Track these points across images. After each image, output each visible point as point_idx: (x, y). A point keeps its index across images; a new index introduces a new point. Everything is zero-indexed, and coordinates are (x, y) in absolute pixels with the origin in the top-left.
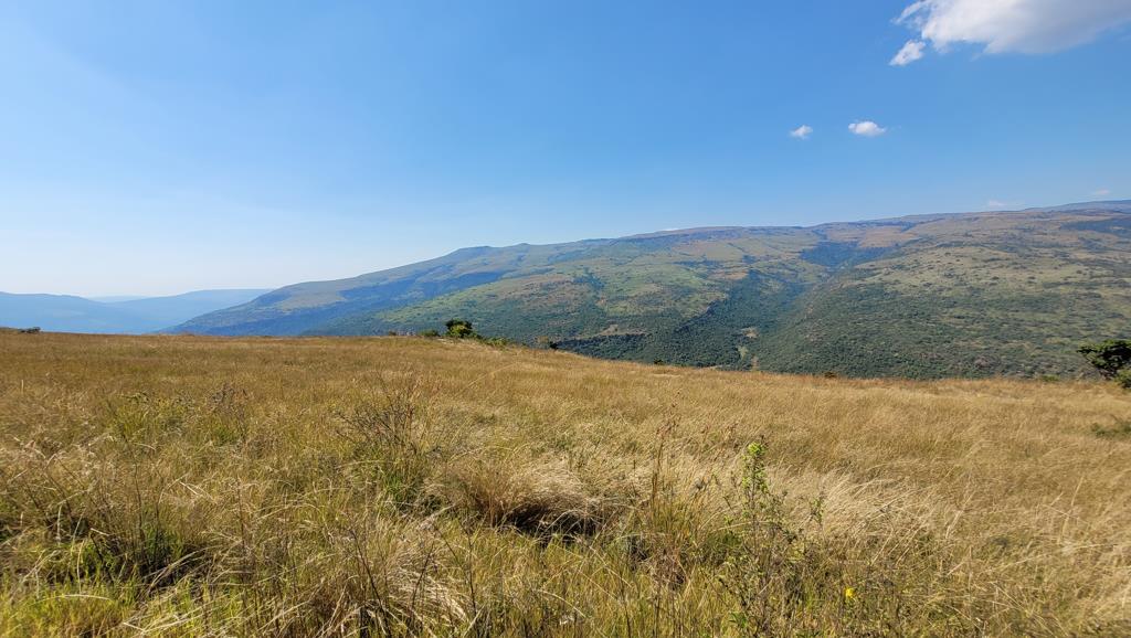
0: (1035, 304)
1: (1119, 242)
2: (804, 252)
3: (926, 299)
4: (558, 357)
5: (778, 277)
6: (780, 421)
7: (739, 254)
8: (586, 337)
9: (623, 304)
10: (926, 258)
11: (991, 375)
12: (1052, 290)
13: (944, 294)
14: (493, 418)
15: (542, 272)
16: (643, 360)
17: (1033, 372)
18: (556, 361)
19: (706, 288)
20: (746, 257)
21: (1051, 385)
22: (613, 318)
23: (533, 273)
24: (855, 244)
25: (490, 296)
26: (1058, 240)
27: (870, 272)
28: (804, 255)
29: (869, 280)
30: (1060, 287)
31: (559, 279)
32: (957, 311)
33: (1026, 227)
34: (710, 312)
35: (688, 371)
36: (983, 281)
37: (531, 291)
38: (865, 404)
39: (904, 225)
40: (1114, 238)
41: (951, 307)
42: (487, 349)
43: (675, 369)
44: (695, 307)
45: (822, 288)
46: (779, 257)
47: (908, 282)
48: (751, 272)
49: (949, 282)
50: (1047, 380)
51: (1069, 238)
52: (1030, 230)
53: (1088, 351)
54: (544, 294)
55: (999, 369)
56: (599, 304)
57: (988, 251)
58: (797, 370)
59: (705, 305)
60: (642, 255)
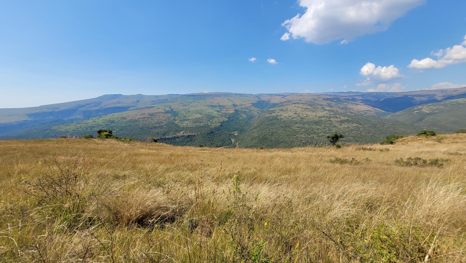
0: (317, 123)
1: (336, 105)
2: (253, 104)
3: (289, 121)
4: (158, 146)
5: (244, 112)
6: (246, 166)
7: (231, 103)
8: (170, 136)
9: (187, 122)
10: (289, 107)
11: (306, 146)
12: (321, 119)
13: (294, 120)
14: (124, 176)
15: (150, 108)
16: (195, 145)
17: (316, 144)
18: (156, 147)
19: (219, 116)
20: (234, 104)
21: (321, 148)
22: (182, 128)
23: (145, 108)
24: (269, 102)
25: (122, 118)
26: (322, 103)
27: (273, 112)
29: (273, 114)
30: (323, 118)
31: (157, 111)
32: (298, 125)
33: (314, 99)
34: (221, 125)
35: (213, 149)
36: (304, 115)
37: (144, 116)
38: (272, 158)
39: (283, 96)
40: (335, 103)
41: (296, 124)
42: (121, 143)
43: (208, 148)
44: (215, 123)
45: (259, 117)
46: (245, 105)
47: (285, 115)
48: (236, 110)
49: (296, 116)
50: (320, 147)
51: (325, 103)
52: (316, 100)
53: (329, 137)
54: (150, 118)
55: (308, 143)
56: (176, 122)
57: (305, 106)
58: (251, 147)
59: (219, 123)
60: (194, 102)
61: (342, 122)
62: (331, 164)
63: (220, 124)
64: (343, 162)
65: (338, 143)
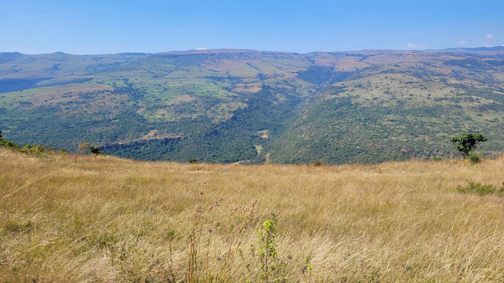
0: (431, 112)
1: (470, 74)
2: (299, 73)
3: (374, 109)
4: (100, 161)
5: (283, 91)
6: (285, 200)
7: (255, 72)
8: (127, 142)
9: (162, 111)
10: (374, 80)
11: (409, 158)
12: (439, 103)
13: (384, 105)
14: (29, 225)
15: (81, 81)
16: (180, 159)
17: (430, 155)
18: (97, 165)
19: (231, 99)
20: (260, 75)
21: (440, 163)
22: (152, 124)
23: (70, 83)
24: (332, 68)
25: (22, 103)
26: (442, 71)
27: (341, 89)
28: (300, 75)
29: (341, 95)
30: (443, 101)
31: (97, 89)
32: (392, 117)
33: (427, 61)
34: (234, 118)
35: (218, 167)
36: (405, 96)
37: (69, 99)
38: (339, 183)
39: (362, 56)
40: (468, 71)
41: (389, 114)
42: (21, 157)
43: (207, 166)
44: (222, 114)
45: (312, 100)
46: (283, 76)
47: (364, 96)
48: (264, 87)
49: (387, 97)
50: (437, 160)
51: (447, 70)
52: (429, 64)
53: (456, 141)
54: (84, 103)
55: (413, 154)
56: (139, 112)
57: (407, 76)
58: (296, 162)
59: (230, 112)
60: (176, 69)
61: (483, 109)
62: (460, 196)
63: (232, 115)
64: (483, 191)
65: (476, 152)
